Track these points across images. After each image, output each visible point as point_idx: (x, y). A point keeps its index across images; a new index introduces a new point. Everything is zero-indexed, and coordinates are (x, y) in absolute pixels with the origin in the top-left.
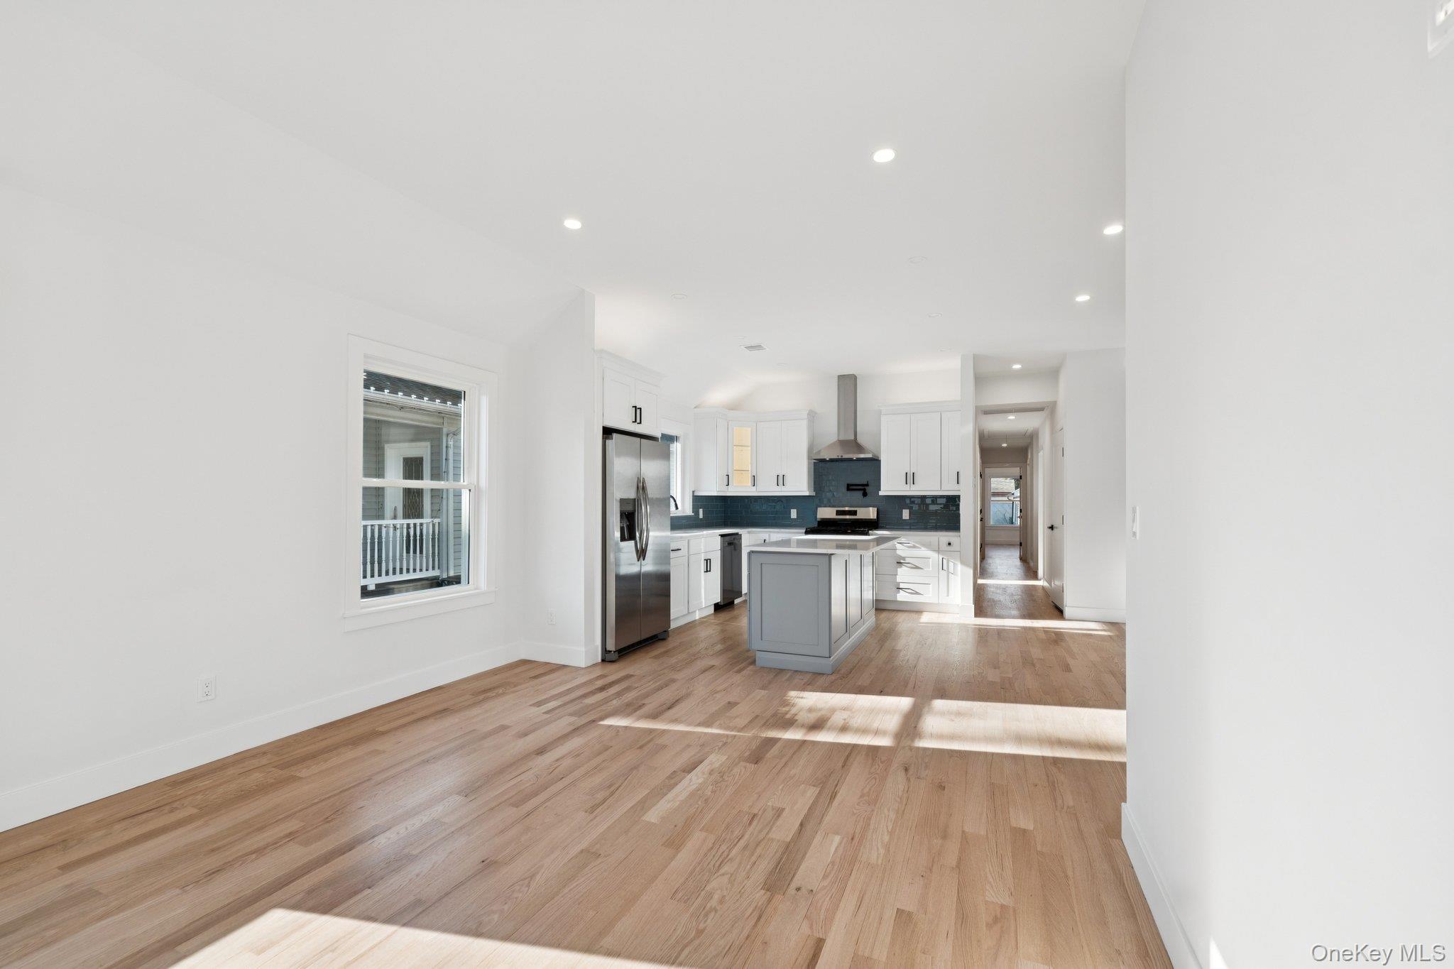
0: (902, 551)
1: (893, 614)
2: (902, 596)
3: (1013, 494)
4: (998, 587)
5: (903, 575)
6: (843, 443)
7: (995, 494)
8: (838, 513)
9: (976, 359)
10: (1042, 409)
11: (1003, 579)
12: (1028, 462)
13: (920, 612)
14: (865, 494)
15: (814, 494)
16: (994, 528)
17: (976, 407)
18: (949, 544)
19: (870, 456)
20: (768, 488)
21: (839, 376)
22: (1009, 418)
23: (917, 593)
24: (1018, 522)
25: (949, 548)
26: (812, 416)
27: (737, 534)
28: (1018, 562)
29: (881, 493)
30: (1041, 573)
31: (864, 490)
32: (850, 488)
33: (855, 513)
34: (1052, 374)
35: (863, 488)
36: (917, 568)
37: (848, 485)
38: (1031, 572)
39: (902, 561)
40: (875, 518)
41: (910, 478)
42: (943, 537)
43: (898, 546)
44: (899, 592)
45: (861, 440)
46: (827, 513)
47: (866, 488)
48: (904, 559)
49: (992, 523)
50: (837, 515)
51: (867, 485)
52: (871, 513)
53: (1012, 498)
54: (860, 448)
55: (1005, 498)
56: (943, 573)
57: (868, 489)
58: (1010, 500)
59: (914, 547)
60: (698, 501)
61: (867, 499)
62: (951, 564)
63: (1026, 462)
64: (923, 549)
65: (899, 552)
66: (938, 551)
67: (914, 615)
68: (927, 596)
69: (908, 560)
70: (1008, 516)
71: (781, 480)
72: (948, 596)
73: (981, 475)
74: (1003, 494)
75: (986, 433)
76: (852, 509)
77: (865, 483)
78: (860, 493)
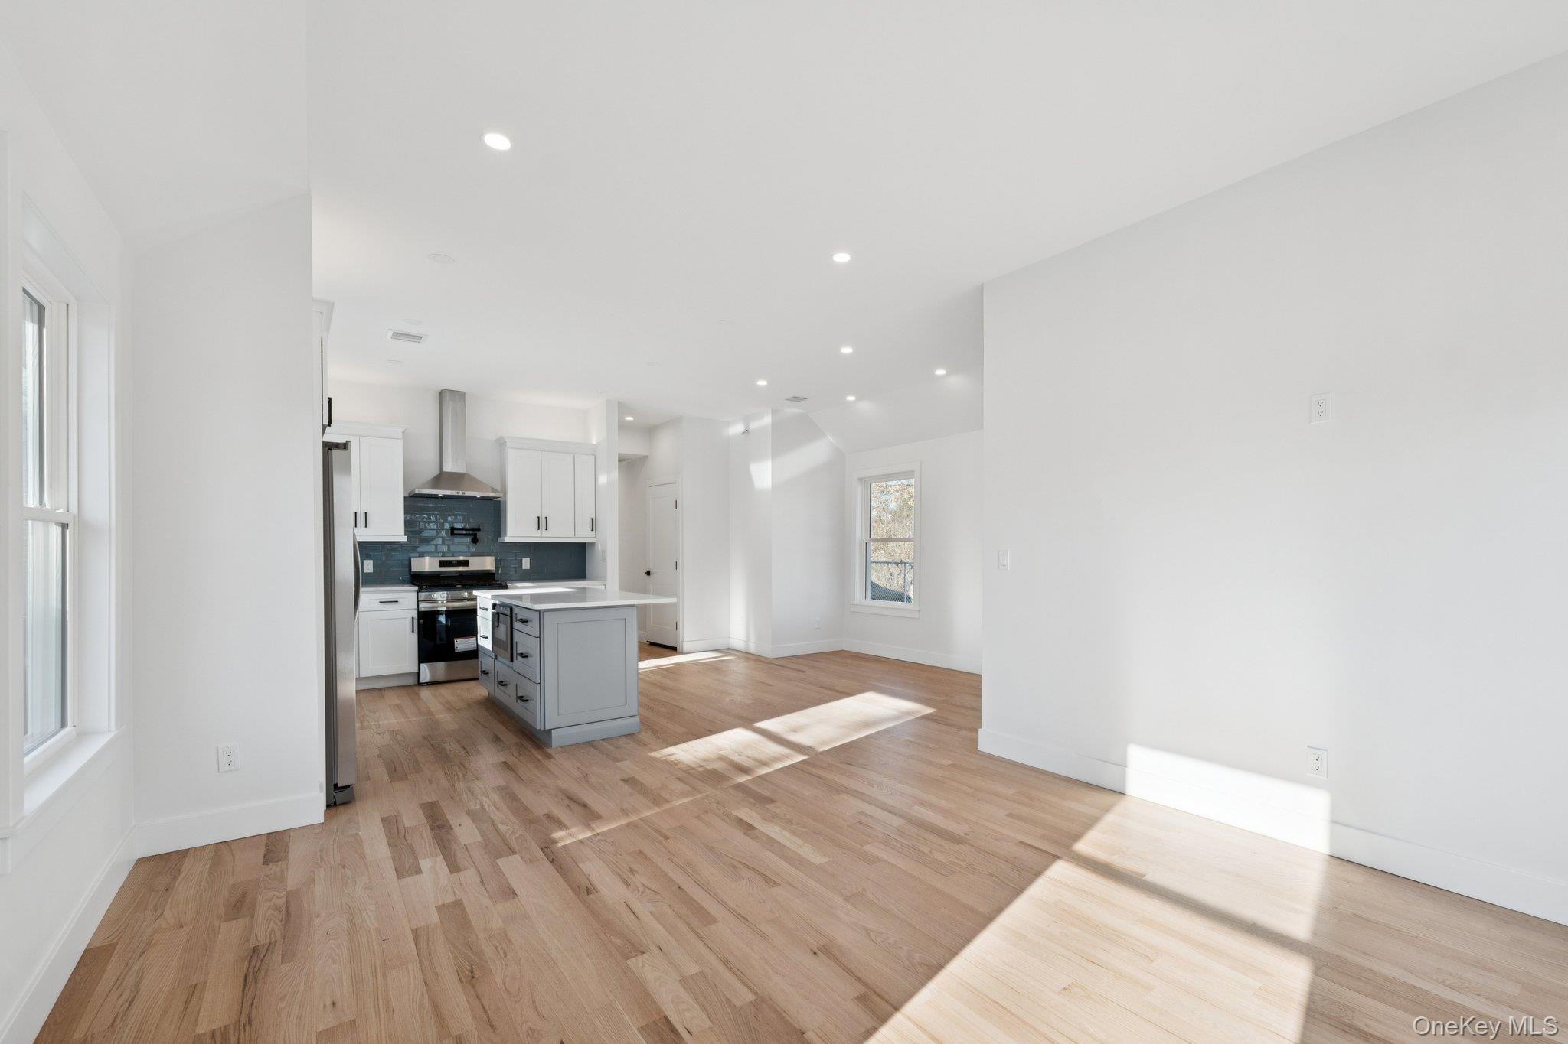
8: (442, 563)
14: (475, 541)
15: (407, 539)
19: (487, 494)
21: (440, 391)
29: (506, 539)
31: (475, 536)
32: (454, 532)
33: (466, 563)
35: (471, 532)
37: (452, 529)
41: (542, 523)
46: (427, 564)
47: (478, 533)
50: (441, 566)
51: (478, 530)
52: (487, 563)
54: (468, 485)
57: (482, 535)
61: (482, 547)
76: (461, 558)
77: (476, 526)
78: (468, 540)
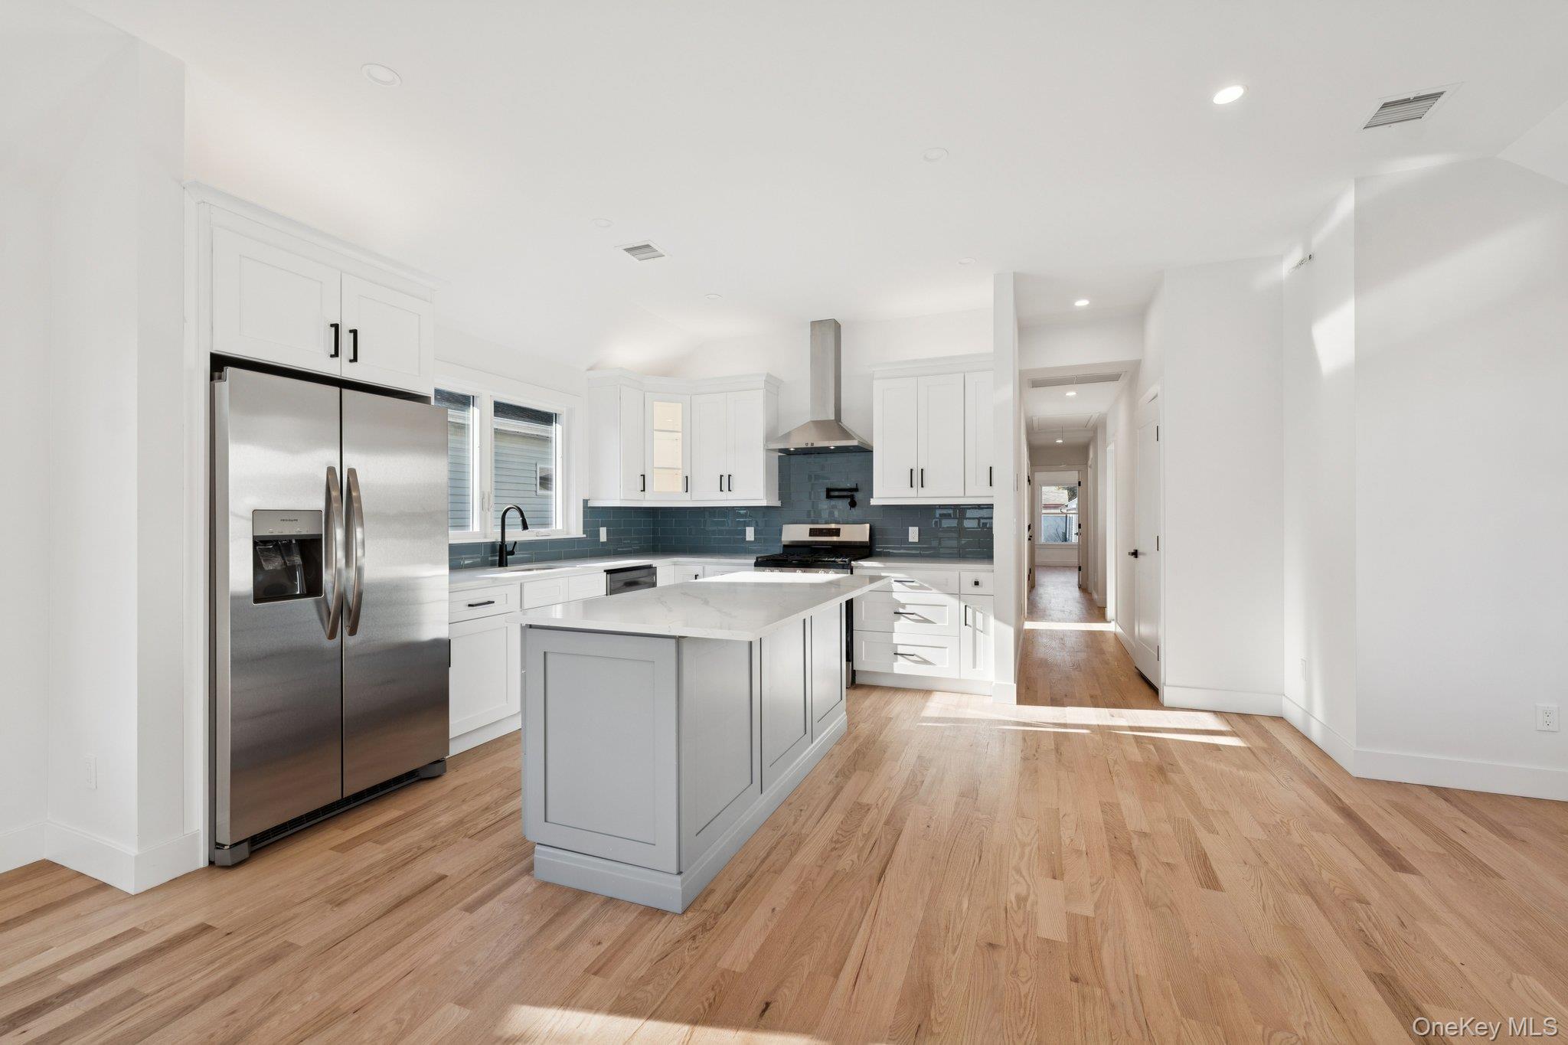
0: (901, 593)
1: (888, 696)
2: (901, 667)
3: (1067, 506)
4: (1052, 634)
5: (903, 632)
6: (820, 425)
7: (1047, 507)
8: (813, 532)
9: (1019, 279)
10: (1114, 378)
11: (1059, 621)
12: (1090, 463)
13: (928, 692)
14: (853, 504)
15: (778, 504)
16: (1044, 546)
17: (1020, 372)
18: (977, 583)
19: (855, 443)
20: (706, 496)
21: (814, 324)
22: (1068, 394)
23: (925, 662)
24: (1074, 539)
25: (977, 590)
26: (773, 386)
27: (650, 567)
28: (1075, 593)
29: (873, 502)
30: (1111, 611)
31: (852, 497)
32: (830, 494)
33: (837, 532)
34: (1136, 316)
35: (849, 493)
36: (926, 621)
37: (829, 491)
38: (1095, 609)
39: (901, 610)
40: (867, 539)
41: (918, 478)
42: (968, 571)
43: (896, 586)
44: (896, 660)
45: (847, 421)
46: (796, 533)
47: (855, 494)
48: (903, 606)
49: (1043, 540)
50: (810, 535)
51: (856, 490)
52: (856, 533)
53: (1065, 511)
54: (846, 434)
55: (1058, 511)
56: (969, 630)
57: (858, 496)
58: (1062, 513)
59: (921, 587)
60: (594, 515)
61: (855, 512)
62: (979, 616)
63: (1086, 464)
64: (934, 591)
65: (895, 596)
66: (958, 595)
67: (917, 699)
68: (943, 667)
69: (908, 609)
70: (1061, 531)
71: (726, 482)
72: (974, 666)
73: (1029, 481)
74: (1056, 506)
75: (1035, 425)
76: (833, 526)
77: (854, 486)
78: (846, 502)
